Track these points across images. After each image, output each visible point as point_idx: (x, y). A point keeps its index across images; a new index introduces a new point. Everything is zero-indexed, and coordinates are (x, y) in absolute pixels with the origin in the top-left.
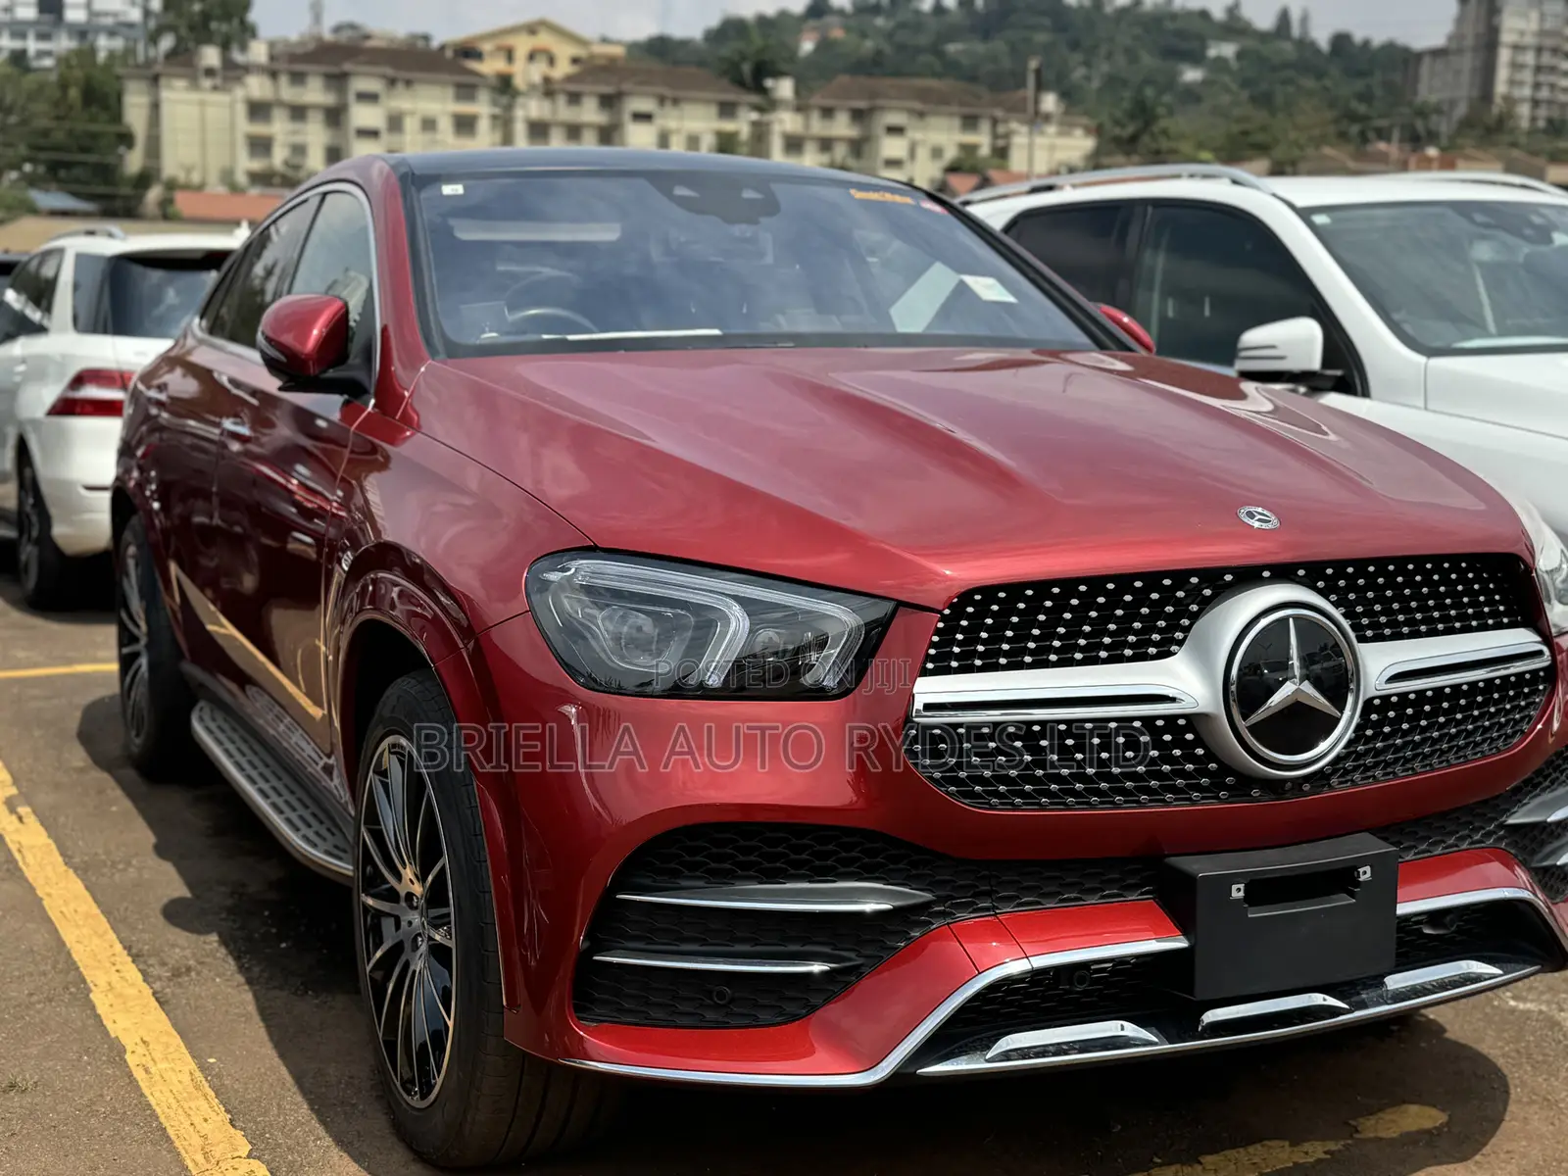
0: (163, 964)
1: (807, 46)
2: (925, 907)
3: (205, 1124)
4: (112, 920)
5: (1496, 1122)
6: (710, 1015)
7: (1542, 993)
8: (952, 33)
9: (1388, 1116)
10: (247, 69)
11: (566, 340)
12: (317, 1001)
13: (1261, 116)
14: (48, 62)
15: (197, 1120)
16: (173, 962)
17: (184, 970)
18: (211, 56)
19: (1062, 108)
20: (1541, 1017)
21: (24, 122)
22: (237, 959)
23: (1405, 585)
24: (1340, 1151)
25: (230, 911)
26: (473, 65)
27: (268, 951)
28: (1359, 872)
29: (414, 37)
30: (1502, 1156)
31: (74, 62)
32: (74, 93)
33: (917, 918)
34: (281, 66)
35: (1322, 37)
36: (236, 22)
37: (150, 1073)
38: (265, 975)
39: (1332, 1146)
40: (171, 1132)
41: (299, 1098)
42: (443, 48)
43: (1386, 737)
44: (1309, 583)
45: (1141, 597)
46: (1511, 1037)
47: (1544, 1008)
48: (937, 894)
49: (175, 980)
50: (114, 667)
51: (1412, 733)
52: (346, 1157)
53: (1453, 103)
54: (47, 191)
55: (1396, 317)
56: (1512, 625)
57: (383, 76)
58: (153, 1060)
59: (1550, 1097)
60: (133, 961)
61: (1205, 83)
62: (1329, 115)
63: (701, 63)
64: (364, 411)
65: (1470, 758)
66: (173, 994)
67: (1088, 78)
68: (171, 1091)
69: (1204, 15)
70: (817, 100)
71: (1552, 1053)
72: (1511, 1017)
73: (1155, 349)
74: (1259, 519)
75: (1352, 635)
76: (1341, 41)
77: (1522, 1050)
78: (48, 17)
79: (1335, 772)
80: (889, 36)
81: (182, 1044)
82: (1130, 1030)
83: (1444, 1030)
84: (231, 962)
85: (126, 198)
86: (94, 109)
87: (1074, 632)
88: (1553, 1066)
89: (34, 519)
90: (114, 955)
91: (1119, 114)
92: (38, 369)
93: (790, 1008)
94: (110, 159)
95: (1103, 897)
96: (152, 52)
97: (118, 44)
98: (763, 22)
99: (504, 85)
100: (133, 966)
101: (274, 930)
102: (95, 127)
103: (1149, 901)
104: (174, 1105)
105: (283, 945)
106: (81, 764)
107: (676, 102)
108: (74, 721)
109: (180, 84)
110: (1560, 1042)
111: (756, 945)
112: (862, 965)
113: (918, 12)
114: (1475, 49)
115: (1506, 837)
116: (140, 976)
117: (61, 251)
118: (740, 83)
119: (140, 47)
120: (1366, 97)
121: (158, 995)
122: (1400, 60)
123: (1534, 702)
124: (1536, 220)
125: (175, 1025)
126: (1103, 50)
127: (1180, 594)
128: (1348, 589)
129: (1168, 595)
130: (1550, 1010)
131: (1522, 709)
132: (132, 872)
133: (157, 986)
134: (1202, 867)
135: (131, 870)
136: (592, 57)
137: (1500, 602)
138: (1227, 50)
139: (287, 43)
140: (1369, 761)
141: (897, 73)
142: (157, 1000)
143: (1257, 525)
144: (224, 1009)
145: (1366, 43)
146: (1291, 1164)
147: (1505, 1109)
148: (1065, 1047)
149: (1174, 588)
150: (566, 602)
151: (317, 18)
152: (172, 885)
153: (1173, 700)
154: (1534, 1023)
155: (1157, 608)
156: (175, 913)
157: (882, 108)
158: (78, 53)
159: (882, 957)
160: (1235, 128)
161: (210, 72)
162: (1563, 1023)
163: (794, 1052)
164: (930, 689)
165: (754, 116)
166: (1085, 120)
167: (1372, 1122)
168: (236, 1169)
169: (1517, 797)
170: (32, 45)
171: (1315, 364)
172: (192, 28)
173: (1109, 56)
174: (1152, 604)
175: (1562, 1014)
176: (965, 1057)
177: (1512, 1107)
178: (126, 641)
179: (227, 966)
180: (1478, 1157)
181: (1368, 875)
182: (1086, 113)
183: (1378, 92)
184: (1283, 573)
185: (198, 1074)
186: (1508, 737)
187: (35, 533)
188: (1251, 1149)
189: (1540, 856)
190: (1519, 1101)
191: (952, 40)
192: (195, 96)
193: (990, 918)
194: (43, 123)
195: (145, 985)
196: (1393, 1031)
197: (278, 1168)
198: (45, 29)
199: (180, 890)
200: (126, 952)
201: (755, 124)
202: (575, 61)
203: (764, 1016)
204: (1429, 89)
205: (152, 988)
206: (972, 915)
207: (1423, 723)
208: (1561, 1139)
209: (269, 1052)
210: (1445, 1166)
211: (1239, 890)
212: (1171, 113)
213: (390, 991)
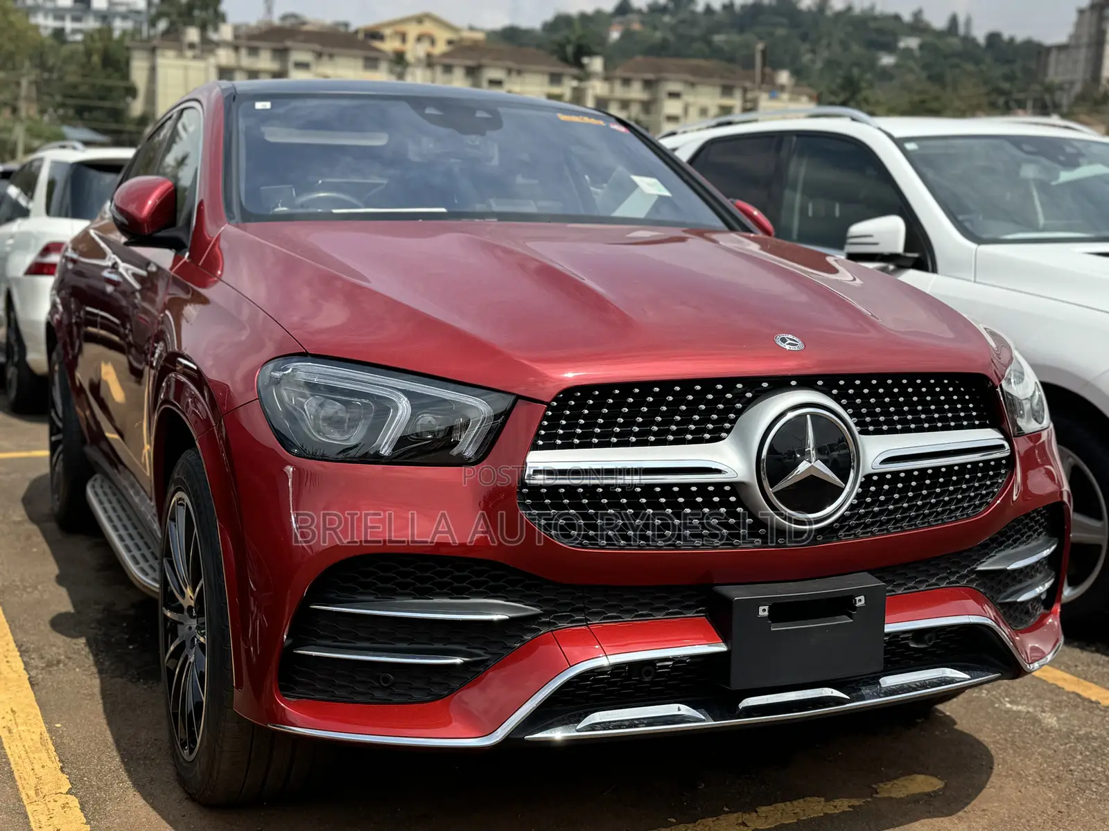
0: (42, 658)
1: (615, 35)
2: (534, 618)
3: (42, 770)
4: (13, 626)
5: (979, 789)
6: (378, 694)
7: (1032, 699)
8: (718, 28)
9: (901, 782)
10: (218, 44)
11: (332, 213)
12: (145, 687)
13: (934, 89)
14: (79, 37)
15: (36, 767)
16: (49, 656)
17: (55, 662)
18: (193, 34)
19: (793, 81)
20: (1029, 715)
21: (61, 79)
22: (95, 655)
23: (899, 394)
24: (860, 805)
25: (99, 622)
26: (377, 44)
27: (119, 651)
28: (856, 600)
29: (337, 24)
30: (979, 813)
31: (97, 36)
32: (96, 59)
33: (529, 626)
34: (242, 42)
35: (980, 35)
36: (211, 11)
37: (12, 733)
38: (113, 667)
39: (856, 802)
40: (16, 775)
41: (115, 753)
42: (356, 32)
43: (882, 504)
44: (826, 391)
45: (700, 397)
46: (1003, 729)
47: (1031, 710)
48: (544, 608)
49: (47, 669)
50: (46, 453)
51: (902, 501)
52: (138, 795)
53: (1072, 83)
54: (75, 126)
55: (960, 218)
56: (982, 426)
57: (314, 51)
58: (16, 724)
59: (1021, 772)
60: (21, 656)
61: (897, 66)
62: (983, 90)
63: (539, 46)
64: (181, 259)
65: (946, 521)
66: (43, 679)
67: (813, 61)
68: (24, 746)
69: (897, 18)
70: (619, 72)
71: (1030, 742)
72: (1007, 716)
73: (773, 234)
74: (790, 343)
75: (856, 429)
76: (994, 38)
77: (1009, 739)
78: (80, 6)
79: (842, 527)
80: (673, 28)
81: (39, 714)
82: (685, 710)
83: (955, 723)
84: (91, 658)
85: (130, 133)
86: (110, 70)
87: (649, 421)
88: (1029, 751)
89: (16, 349)
90: (8, 650)
91: (834, 87)
92: (22, 242)
93: (435, 690)
94: (121, 105)
95: (667, 614)
96: (152, 32)
97: (129, 25)
98: (584, 17)
99: (399, 60)
100: (20, 659)
101: (127, 637)
102: (109, 83)
103: (703, 618)
104: (24, 755)
105: (131, 647)
106: (19, 519)
107: (519, 72)
108: (21, 491)
109: (171, 54)
110: (1038, 734)
111: (412, 643)
112: (488, 660)
113: (693, 13)
114: (1089, 45)
115: (977, 580)
116: (22, 666)
117: (41, 160)
118: (564, 60)
119: (145, 28)
120: (1010, 78)
121: (32, 679)
122: (1036, 52)
123: (997, 482)
124: (1069, 150)
125: (37, 701)
126: (824, 42)
127: (729, 396)
128: (857, 395)
129: (719, 396)
130: (1036, 711)
131: (988, 487)
132: (36, 594)
133: (33, 673)
134: (738, 594)
135: (36, 592)
136: (461, 40)
137: (973, 409)
138: (912, 43)
139: (247, 26)
140: (868, 520)
141: (678, 55)
142: (31, 682)
143: (787, 347)
144: (76, 690)
145: (1012, 40)
146: (822, 815)
147: (988, 779)
148: (636, 722)
149: (724, 391)
150: (285, 393)
151: (269, 10)
152: (62, 602)
153: (718, 471)
154: (1021, 720)
155: (711, 405)
156: (60, 624)
157: (666, 80)
158: (100, 31)
159: (503, 654)
160: (916, 98)
161: (192, 46)
162: (1042, 721)
163: (438, 723)
164: (538, 460)
165: (575, 83)
166: (810, 91)
167: (889, 786)
168: (56, 801)
169: (985, 550)
170: (69, 25)
171: (900, 249)
172: (180, 15)
173: (829, 45)
174: (708, 402)
175: (1043, 714)
176: (561, 728)
177: (993, 779)
178: (55, 431)
179: (87, 661)
180: (960, 813)
181: (863, 602)
182: (810, 86)
183: (1019, 74)
184: (806, 382)
185: (46, 735)
186: (976, 507)
187: (16, 358)
188: (795, 803)
189: (1004, 594)
190: (999, 775)
191: (718, 32)
192: (181, 62)
193: (583, 627)
194: (72, 79)
195: (25, 672)
196: (918, 723)
197: (87, 802)
198: (78, 14)
199: (66, 606)
200: (16, 649)
201: (575, 90)
202: (450, 42)
203: (417, 695)
204: (1055, 74)
205: (29, 674)
206: (570, 625)
207: (910, 494)
208: (1024, 802)
209: (101, 721)
210: (935, 819)
211: (764, 610)
212: (871, 85)
213: (177, 673)
